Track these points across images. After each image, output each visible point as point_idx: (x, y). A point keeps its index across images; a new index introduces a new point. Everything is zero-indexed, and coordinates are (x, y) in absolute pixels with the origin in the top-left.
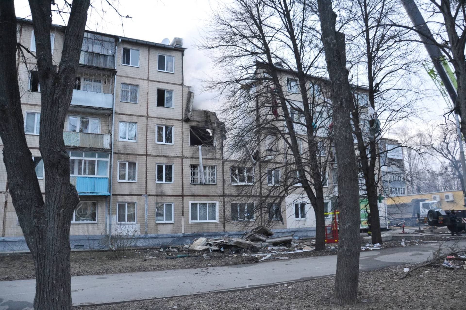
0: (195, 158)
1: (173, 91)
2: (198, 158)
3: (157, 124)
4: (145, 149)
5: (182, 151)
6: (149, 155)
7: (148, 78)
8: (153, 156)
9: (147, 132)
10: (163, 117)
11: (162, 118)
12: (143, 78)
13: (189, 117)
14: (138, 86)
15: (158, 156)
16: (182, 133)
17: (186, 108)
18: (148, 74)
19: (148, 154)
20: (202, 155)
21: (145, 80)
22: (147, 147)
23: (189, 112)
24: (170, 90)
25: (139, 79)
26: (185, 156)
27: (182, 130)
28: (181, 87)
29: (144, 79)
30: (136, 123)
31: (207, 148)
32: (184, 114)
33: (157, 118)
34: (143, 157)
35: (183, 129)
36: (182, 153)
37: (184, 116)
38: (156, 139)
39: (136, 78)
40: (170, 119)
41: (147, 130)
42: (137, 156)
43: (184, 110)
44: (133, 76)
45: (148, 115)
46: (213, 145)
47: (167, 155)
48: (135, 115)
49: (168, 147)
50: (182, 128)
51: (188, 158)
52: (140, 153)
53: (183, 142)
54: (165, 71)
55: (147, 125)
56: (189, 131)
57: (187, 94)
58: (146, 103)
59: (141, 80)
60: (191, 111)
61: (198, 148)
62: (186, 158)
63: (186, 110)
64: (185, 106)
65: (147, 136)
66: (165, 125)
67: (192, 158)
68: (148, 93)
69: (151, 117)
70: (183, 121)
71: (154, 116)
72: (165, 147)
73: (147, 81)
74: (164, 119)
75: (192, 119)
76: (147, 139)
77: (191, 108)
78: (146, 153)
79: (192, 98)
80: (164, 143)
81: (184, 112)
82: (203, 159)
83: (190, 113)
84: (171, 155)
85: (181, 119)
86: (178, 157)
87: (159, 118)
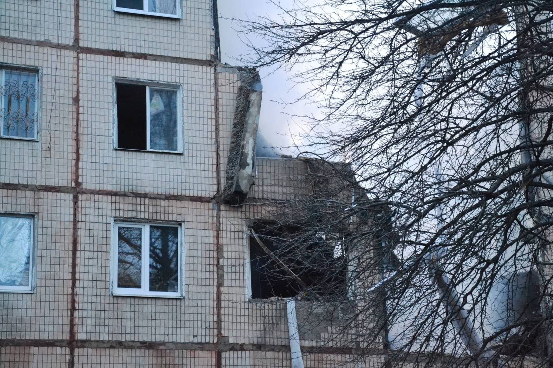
0: (273, 348)
1: (177, 87)
2: (287, 348)
3: (117, 220)
4: (67, 321)
5: (219, 321)
6: (84, 344)
7: (77, 40)
8: (99, 345)
9: (75, 250)
10: (141, 190)
11: (137, 195)
12: (55, 41)
13: (244, 186)
14: (35, 71)
15: (120, 344)
16: (219, 249)
17: (231, 151)
18: (77, 26)
19: (81, 337)
20: (302, 337)
21: (66, 47)
22: (73, 309)
23: (243, 165)
24: (168, 85)
25: (41, 44)
26: (231, 341)
27: (217, 237)
28: (210, 70)
29: (59, 46)
30: (31, 216)
31: (318, 308)
32: (222, 174)
33: (115, 194)
34: (58, 350)
35: (223, 234)
36: (219, 328)
37: (223, 181)
38: (114, 278)
39: (28, 43)
40: (168, 198)
41: (75, 243)
42: (34, 350)
43: (224, 161)
44: (12, 35)
45: (78, 184)
46: (344, 292)
47: (159, 338)
48: (26, 187)
49: (161, 307)
50: (218, 230)
51: (242, 348)
52: (46, 337)
53: (220, 285)
54: (146, 11)
55: (75, 222)
56: (246, 242)
57: (233, 96)
58: (70, 136)
59: (47, 50)
60: (249, 161)
61: (285, 309)
62: (233, 348)
63: (230, 161)
64: (226, 143)
65: (74, 265)
66: (149, 221)
67: (259, 347)
68: (76, 100)
69: (93, 192)
70: (218, 204)
71: (106, 188)
72: (149, 308)
73: (73, 54)
74: (145, 196)
75: (257, 192)
76: (74, 280)
77: (249, 149)
78: (72, 332)
79: (253, 110)
80: (145, 290)
81: (222, 167)
82: (303, 349)
83: (248, 170)
84: (174, 339)
85: (212, 195)
86: (202, 346)
87: (124, 195)
